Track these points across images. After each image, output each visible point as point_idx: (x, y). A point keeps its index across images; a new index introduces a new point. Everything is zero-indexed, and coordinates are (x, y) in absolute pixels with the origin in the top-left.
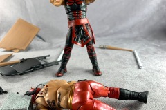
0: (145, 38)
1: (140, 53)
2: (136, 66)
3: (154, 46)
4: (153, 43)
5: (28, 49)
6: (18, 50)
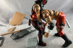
1: (68, 20)
2: (68, 27)
6: (18, 25)
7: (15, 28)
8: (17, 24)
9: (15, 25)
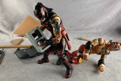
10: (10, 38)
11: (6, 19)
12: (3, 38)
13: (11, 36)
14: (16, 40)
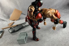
0: (61, 9)
3: (64, 12)
4: (64, 11)
5: (19, 19)
7: (14, 23)
8: (15, 20)
9: (14, 20)
10: (8, 23)
11: (5, 13)
12: (4, 24)
13: (8, 21)
14: (11, 23)
